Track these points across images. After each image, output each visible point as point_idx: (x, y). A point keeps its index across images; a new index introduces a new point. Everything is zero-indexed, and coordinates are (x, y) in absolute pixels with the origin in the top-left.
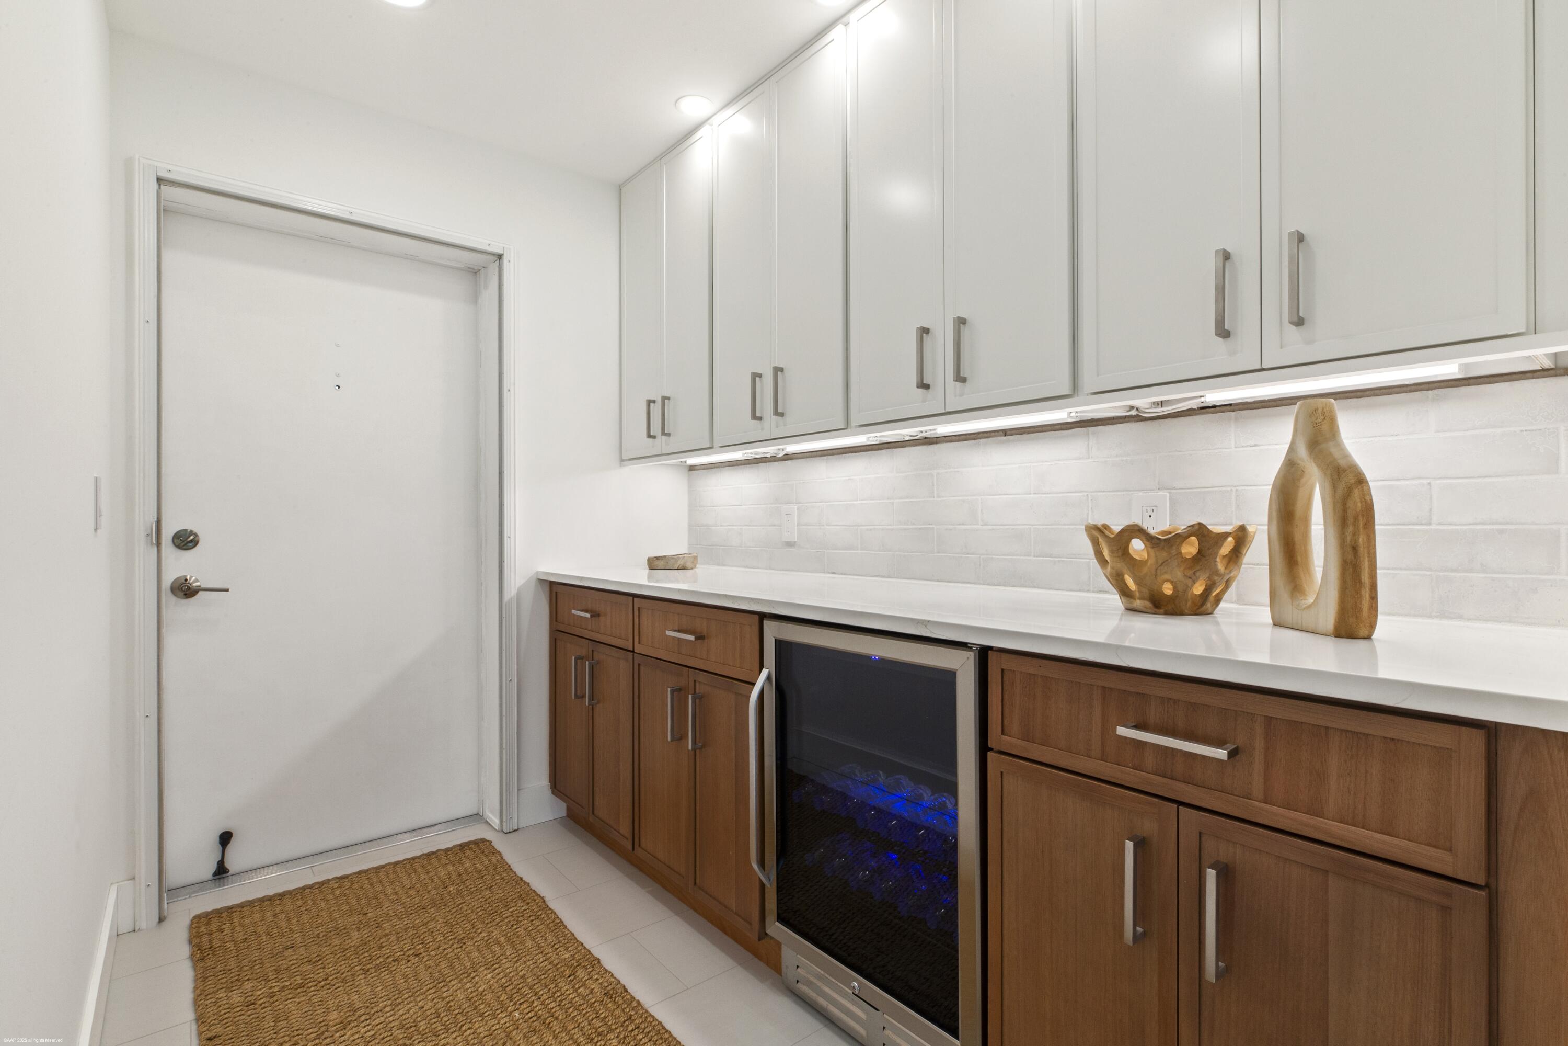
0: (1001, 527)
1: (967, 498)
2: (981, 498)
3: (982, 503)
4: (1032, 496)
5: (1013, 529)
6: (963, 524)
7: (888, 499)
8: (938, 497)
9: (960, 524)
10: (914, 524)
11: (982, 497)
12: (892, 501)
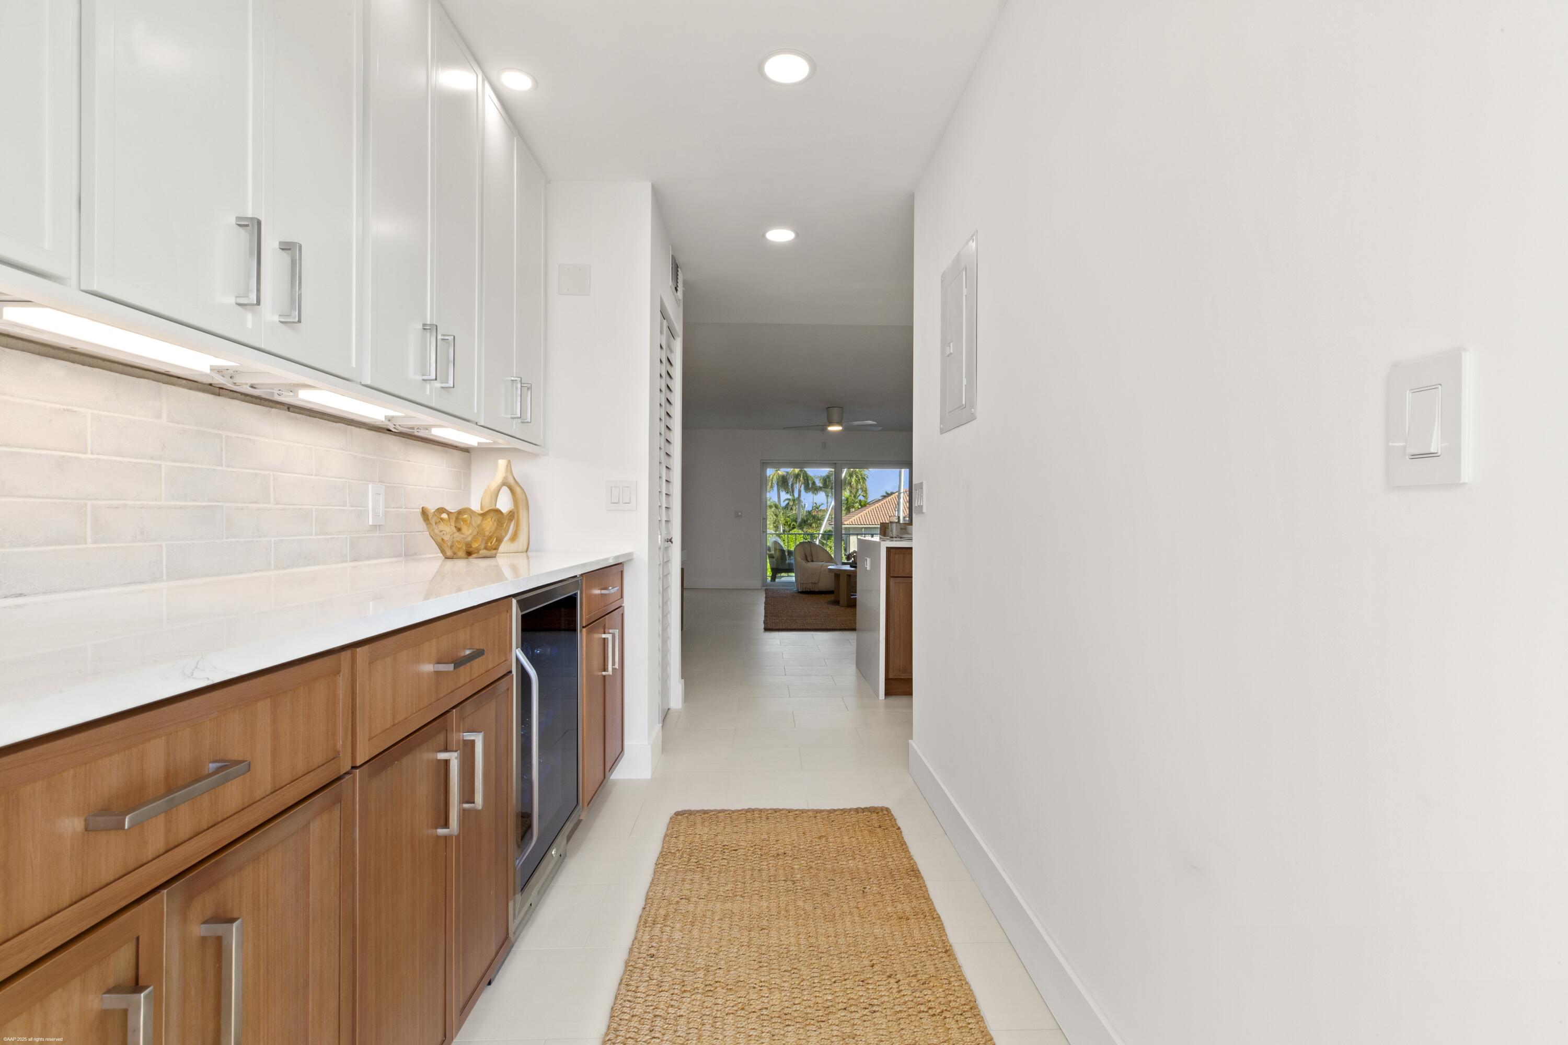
0: (291, 507)
1: (260, 472)
2: (273, 474)
3: (274, 479)
4: (313, 477)
5: (300, 509)
6: (255, 502)
7: (152, 458)
8: (228, 466)
9: (252, 502)
10: (194, 500)
11: (275, 473)
12: (158, 462)
